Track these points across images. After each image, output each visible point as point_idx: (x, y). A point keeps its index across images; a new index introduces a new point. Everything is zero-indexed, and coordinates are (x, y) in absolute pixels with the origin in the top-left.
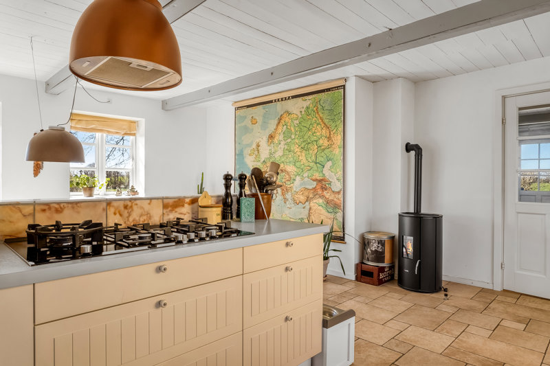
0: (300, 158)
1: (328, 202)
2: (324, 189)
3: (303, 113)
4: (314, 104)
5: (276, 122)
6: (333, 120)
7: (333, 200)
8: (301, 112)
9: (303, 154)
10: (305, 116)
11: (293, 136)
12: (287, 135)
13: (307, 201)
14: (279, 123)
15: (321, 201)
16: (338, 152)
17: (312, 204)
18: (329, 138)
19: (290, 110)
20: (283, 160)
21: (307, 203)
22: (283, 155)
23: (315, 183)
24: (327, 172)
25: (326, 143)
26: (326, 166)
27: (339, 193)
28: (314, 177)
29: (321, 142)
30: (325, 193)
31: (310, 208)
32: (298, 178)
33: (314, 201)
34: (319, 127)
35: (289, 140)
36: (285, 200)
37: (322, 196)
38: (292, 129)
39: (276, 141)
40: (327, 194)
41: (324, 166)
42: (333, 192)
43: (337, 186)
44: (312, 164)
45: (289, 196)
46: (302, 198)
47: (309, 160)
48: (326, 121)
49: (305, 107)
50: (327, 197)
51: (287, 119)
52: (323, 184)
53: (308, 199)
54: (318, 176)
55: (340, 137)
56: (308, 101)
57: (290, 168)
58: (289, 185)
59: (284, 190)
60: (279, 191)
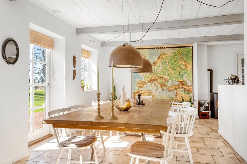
0: (171, 73)
1: (185, 90)
3: (172, 54)
4: (178, 52)
5: (157, 57)
6: (188, 59)
7: (188, 89)
8: (171, 54)
9: (173, 71)
10: (174, 56)
11: (167, 64)
12: (164, 63)
13: (175, 90)
14: (159, 58)
15: (182, 90)
16: (190, 71)
17: (177, 91)
18: (186, 65)
19: (165, 53)
20: (161, 73)
21: (175, 91)
22: (162, 71)
23: (179, 83)
24: (185, 79)
25: (184, 67)
26: (184, 76)
27: (191, 86)
28: (178, 80)
29: (182, 67)
30: (184, 86)
31: (176, 93)
32: (170, 81)
33: (179, 90)
34: (181, 61)
35: (165, 65)
36: (163, 90)
37: (183, 88)
38: (167, 60)
39: (157, 65)
41: (183, 76)
42: (188, 86)
43: (190, 84)
44: (177, 75)
45: (165, 88)
46: (172, 89)
47: (176, 73)
48: (184, 59)
49: (173, 52)
50: (185, 88)
51: (164, 57)
52: (183, 83)
53: (175, 89)
54: (181, 80)
55: (191, 65)
56: (175, 50)
57: (166, 77)
58: (165, 83)
59: (162, 86)
60: (159, 86)
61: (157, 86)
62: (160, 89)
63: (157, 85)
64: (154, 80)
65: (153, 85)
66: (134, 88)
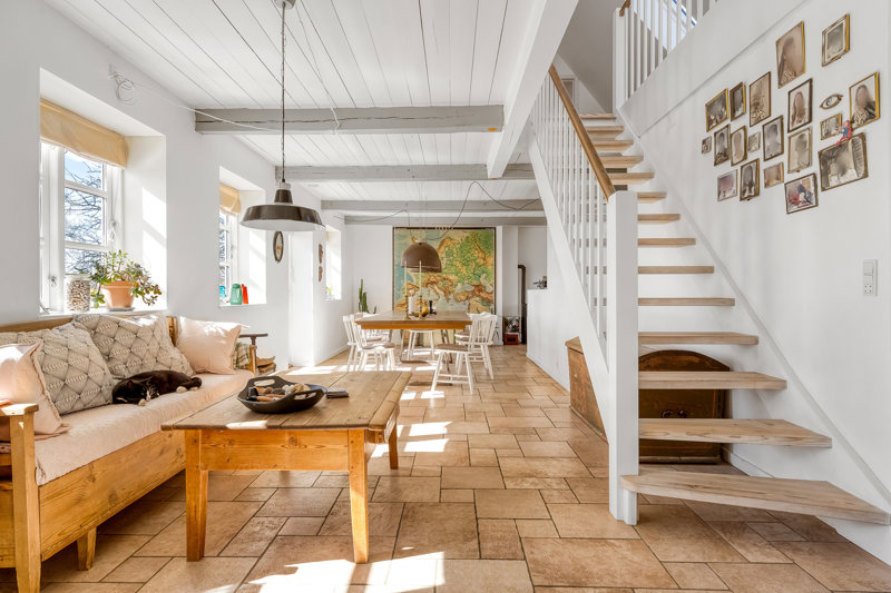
0: (461, 270)
1: (483, 299)
2: (480, 291)
4: (473, 236)
5: (439, 243)
6: (487, 248)
7: (487, 298)
8: (462, 239)
9: (464, 268)
10: (465, 243)
11: (455, 256)
12: (450, 254)
14: (442, 245)
15: (478, 299)
16: (490, 268)
17: (471, 301)
18: (484, 259)
19: (452, 237)
20: (445, 271)
21: (467, 301)
22: (446, 268)
23: (473, 288)
24: (482, 280)
25: (482, 262)
26: (481, 277)
27: (491, 293)
28: (472, 284)
29: (478, 261)
30: (481, 293)
31: (469, 304)
32: (459, 285)
33: (473, 299)
34: (476, 251)
35: (451, 259)
36: (448, 300)
37: (479, 296)
38: (454, 251)
40: (483, 294)
42: (487, 293)
43: (490, 289)
44: (471, 275)
45: (451, 296)
46: (463, 298)
47: (469, 272)
48: (482, 248)
49: (465, 236)
50: (483, 296)
51: (449, 243)
52: (479, 288)
53: (468, 298)
54: (475, 283)
55: (492, 259)
56: (467, 233)
57: (453, 278)
58: (451, 289)
59: (447, 293)
60: (442, 293)
61: (437, 294)
62: (442, 298)
63: (438, 290)
64: (433, 283)
65: (432, 292)
66: (399, 296)
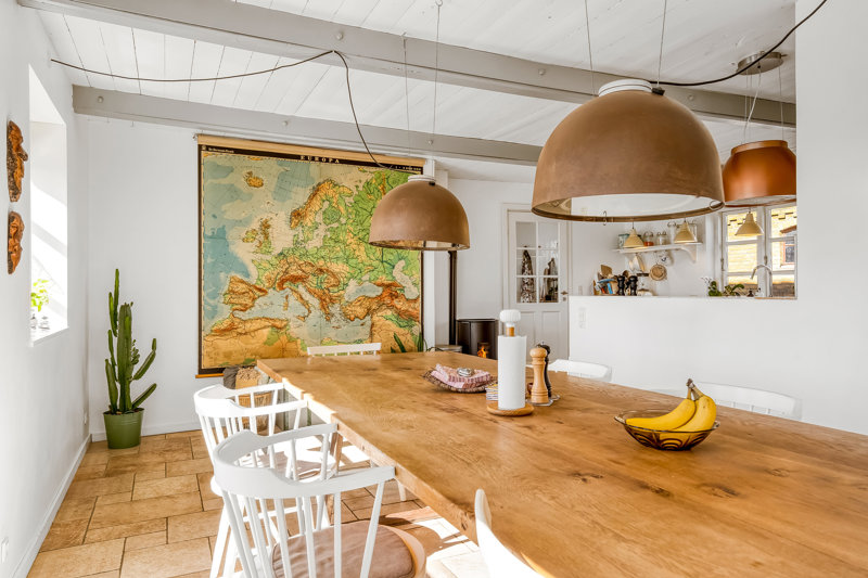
0: (357, 253)
1: (400, 313)
2: (394, 296)
3: (361, 189)
4: (379, 181)
5: (308, 192)
7: (407, 311)
8: (357, 187)
9: (362, 249)
10: (364, 195)
11: (343, 220)
12: (332, 216)
13: (368, 314)
14: (314, 195)
15: (389, 313)
17: (375, 318)
19: (337, 180)
20: (323, 254)
21: (368, 318)
22: (324, 247)
23: (381, 289)
24: (398, 275)
26: (397, 266)
27: (415, 300)
28: (379, 281)
30: (395, 302)
31: (373, 325)
32: (353, 283)
33: (379, 314)
35: (335, 225)
36: (329, 316)
37: (391, 307)
38: (342, 208)
39: (308, 221)
40: (399, 304)
41: (394, 267)
42: (407, 300)
43: (411, 292)
44: (376, 263)
45: (335, 309)
46: (360, 311)
47: (372, 257)
49: (364, 181)
50: (399, 306)
51: (331, 193)
52: (392, 290)
53: (369, 312)
54: (385, 279)
56: (369, 174)
57: (338, 267)
58: (334, 292)
59: (326, 301)
60: (314, 302)
61: (305, 303)
62: (316, 313)
63: (307, 296)
64: (295, 279)
65: (293, 300)
66: (214, 312)
